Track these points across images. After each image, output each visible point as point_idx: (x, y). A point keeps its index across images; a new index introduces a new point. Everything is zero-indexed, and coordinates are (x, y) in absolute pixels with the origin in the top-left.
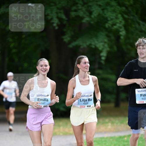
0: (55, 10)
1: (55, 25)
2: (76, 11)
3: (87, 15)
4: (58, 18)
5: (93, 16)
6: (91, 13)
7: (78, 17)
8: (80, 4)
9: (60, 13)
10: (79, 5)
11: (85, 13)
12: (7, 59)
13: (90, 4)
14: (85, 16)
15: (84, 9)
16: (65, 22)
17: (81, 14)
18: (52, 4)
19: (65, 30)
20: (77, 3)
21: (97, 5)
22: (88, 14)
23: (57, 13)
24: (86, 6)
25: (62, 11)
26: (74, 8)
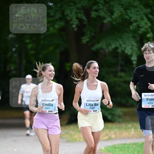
0: (75, 10)
1: (74, 26)
2: (96, 11)
3: (109, 16)
4: (77, 18)
5: (113, 17)
6: (112, 13)
7: (99, 17)
8: (102, 4)
9: (80, 13)
10: (100, 5)
11: (106, 13)
12: (24, 61)
13: (112, 3)
14: (106, 16)
15: (105, 9)
16: (85, 23)
17: (102, 14)
18: (72, 4)
19: (85, 30)
20: (98, 3)
21: (119, 4)
22: (109, 14)
23: (76, 13)
24: (107, 5)
25: (82, 11)
26: (95, 7)
